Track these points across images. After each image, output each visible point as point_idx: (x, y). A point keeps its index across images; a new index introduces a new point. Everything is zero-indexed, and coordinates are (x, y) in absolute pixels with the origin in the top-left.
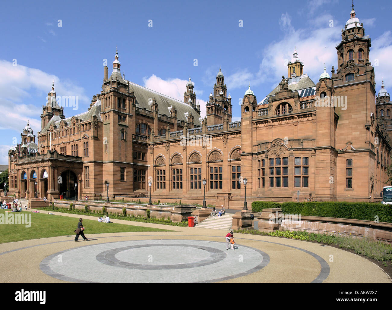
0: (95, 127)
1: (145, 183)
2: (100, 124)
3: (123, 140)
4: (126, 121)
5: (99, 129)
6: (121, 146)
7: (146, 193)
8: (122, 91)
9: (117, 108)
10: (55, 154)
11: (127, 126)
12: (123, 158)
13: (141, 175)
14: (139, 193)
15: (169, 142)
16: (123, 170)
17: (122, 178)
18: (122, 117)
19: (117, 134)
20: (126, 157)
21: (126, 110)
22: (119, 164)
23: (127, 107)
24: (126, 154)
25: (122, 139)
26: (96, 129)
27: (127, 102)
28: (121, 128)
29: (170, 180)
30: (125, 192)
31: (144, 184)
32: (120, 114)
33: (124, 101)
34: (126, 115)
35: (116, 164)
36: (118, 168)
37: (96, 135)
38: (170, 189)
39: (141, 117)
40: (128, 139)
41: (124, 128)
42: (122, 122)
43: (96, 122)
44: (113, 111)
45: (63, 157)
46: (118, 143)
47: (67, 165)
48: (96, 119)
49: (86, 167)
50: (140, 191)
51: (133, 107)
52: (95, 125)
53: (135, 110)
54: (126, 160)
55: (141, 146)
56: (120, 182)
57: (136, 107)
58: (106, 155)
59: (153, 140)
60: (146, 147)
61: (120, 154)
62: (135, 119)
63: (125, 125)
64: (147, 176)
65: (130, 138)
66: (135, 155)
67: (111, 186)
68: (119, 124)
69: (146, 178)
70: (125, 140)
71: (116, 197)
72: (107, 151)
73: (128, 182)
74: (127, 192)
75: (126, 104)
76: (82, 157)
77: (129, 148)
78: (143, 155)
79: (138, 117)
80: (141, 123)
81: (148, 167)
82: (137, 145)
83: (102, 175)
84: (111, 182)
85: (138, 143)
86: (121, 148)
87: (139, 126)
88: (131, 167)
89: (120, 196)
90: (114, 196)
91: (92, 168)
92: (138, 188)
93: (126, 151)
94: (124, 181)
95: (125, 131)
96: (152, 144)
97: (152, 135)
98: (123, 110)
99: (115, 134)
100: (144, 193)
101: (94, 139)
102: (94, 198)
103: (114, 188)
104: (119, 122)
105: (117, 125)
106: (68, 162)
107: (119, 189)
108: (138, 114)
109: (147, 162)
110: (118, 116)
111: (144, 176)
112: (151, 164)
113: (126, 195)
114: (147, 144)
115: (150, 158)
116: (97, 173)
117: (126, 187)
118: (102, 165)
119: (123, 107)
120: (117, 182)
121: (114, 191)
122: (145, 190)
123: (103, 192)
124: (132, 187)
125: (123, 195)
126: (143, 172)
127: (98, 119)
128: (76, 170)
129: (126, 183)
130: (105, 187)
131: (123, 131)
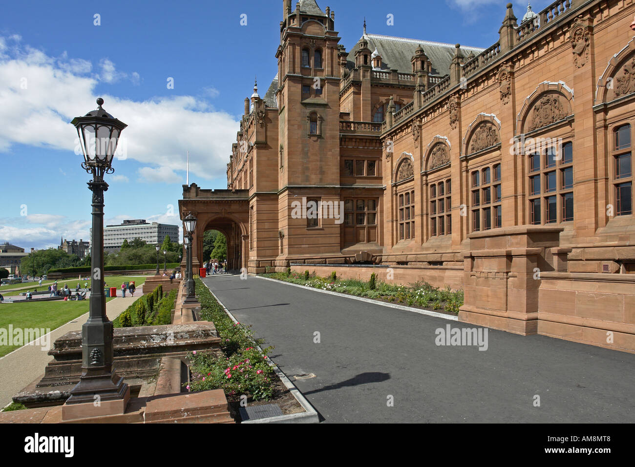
0: (261, 122)
1: (375, 227)
2: (271, 115)
3: (315, 136)
4: (322, 96)
5: (269, 125)
6: (309, 150)
7: (376, 251)
8: (314, 30)
9: (298, 70)
10: (193, 190)
11: (325, 106)
12: (313, 176)
13: (366, 209)
14: (355, 251)
15: (420, 117)
17: (312, 221)
18: (313, 86)
19: (299, 126)
20: (322, 172)
21: (322, 71)
22: (303, 191)
23: (326, 65)
24: (321, 168)
25: (311, 136)
26: (262, 127)
27: (326, 52)
28: (308, 111)
29: (425, 212)
30: (319, 252)
31: (372, 231)
32: (308, 82)
33: (319, 51)
34: (323, 80)
35: (297, 191)
37: (262, 139)
38: (425, 238)
39: (385, 90)
40: (328, 134)
41: (316, 109)
42: (313, 96)
43: (261, 112)
44: (288, 76)
45: (209, 195)
46: (300, 146)
47: (216, 208)
48: (262, 107)
49: (252, 207)
50: (361, 248)
51: (365, 71)
52: (261, 119)
53: (369, 78)
54: (321, 180)
55: (364, 144)
56: (305, 231)
57: (372, 72)
58: (281, 177)
59: (391, 126)
60: (378, 145)
61: (307, 168)
62: (370, 95)
63: (319, 103)
64: (382, 212)
65: (332, 130)
66: (348, 168)
67: (286, 241)
68: (303, 104)
69: (378, 215)
70: (320, 137)
71: (292, 265)
72: (282, 167)
73: (327, 230)
74: (323, 253)
75: (323, 57)
76: (248, 190)
77: (330, 153)
78: (371, 166)
79: (378, 90)
80: (384, 102)
81: (382, 190)
82: (354, 144)
83: (276, 221)
84: (286, 232)
85: (356, 139)
86: (309, 154)
87: (380, 110)
88: (336, 194)
89: (304, 262)
90: (288, 263)
91: (255, 208)
92: (357, 241)
93: (321, 161)
94: (316, 228)
95: (319, 116)
96: (389, 135)
97: (388, 114)
98: (316, 71)
99: (293, 125)
100: (371, 251)
101: (257, 148)
102: (257, 270)
103: (290, 246)
104: (303, 99)
105: (298, 106)
106: (217, 202)
107: (302, 246)
108: (377, 86)
109: (381, 178)
110: (300, 86)
111: (374, 212)
112: (387, 183)
113: (321, 260)
114: (380, 138)
115: (387, 168)
116: (264, 217)
117: (321, 241)
118: (277, 199)
119: (316, 65)
120: (299, 232)
121: (289, 253)
122: (376, 244)
123: (278, 256)
124: (338, 240)
125: (313, 260)
126: (371, 203)
127: (266, 106)
128: (237, 215)
129: (322, 232)
130: (280, 245)
131: (314, 116)
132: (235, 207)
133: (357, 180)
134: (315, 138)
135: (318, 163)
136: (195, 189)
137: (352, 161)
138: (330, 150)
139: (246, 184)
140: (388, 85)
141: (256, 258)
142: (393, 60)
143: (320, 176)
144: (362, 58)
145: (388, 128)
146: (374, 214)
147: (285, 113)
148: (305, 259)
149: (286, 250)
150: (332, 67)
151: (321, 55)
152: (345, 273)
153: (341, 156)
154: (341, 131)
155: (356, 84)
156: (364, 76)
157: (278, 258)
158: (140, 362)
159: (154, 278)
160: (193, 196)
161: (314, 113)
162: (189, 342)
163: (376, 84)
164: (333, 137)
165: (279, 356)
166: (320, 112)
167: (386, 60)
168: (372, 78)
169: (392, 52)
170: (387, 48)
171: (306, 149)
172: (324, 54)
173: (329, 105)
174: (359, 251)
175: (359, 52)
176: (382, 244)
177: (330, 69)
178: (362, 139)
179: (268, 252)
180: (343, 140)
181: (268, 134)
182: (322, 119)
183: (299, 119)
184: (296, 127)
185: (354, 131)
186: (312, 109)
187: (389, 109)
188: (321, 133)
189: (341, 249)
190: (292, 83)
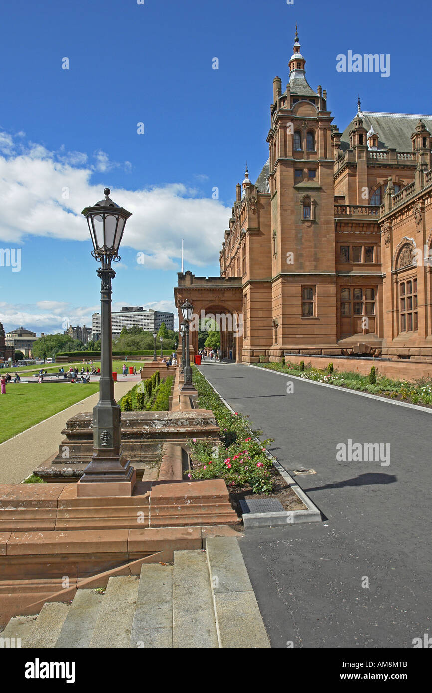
0: (253, 208)
1: (373, 317)
2: (263, 201)
3: (308, 221)
4: (316, 179)
5: (262, 211)
6: (302, 236)
7: (374, 343)
8: (306, 111)
9: (290, 153)
11: (319, 190)
12: (307, 264)
13: (364, 298)
14: (353, 343)
15: (422, 198)
16: (308, 292)
17: (307, 311)
18: (306, 170)
19: (292, 212)
20: (317, 260)
21: (315, 153)
22: (297, 279)
23: (319, 147)
24: (316, 254)
25: (305, 221)
26: (254, 213)
27: (319, 133)
28: (301, 195)
29: (428, 302)
30: (314, 343)
32: (301, 166)
33: (311, 133)
34: (316, 163)
35: (291, 279)
36: (296, 288)
37: (255, 226)
38: (429, 330)
39: (382, 171)
40: (322, 219)
41: (310, 193)
42: (306, 179)
43: (254, 198)
44: (280, 160)
45: (203, 283)
46: (294, 232)
47: (211, 296)
48: (255, 193)
49: (246, 295)
50: (359, 339)
51: (360, 152)
52: (253, 205)
53: (365, 158)
54: (316, 267)
55: (361, 229)
56: (299, 320)
57: (368, 152)
58: (274, 264)
59: (390, 209)
60: (376, 229)
61: (301, 255)
62: (366, 177)
63: (312, 186)
64: (381, 301)
65: (327, 215)
66: (344, 254)
67: (280, 330)
68: (295, 188)
69: (377, 305)
70: (314, 222)
71: (287, 355)
72: (275, 253)
73: (322, 320)
74: (318, 344)
75: (316, 139)
76: (242, 278)
77: (324, 239)
78: (369, 251)
79: (375, 172)
80: (382, 183)
81: (381, 278)
82: (349, 229)
83: (270, 309)
84: (280, 322)
85: (352, 224)
86: (303, 241)
87: (377, 193)
88: (331, 282)
89: (298, 352)
90: (283, 353)
91: (248, 296)
92: (354, 331)
93: (315, 247)
94: (311, 317)
95: (312, 200)
96: (387, 219)
97: (386, 196)
98: (308, 154)
99: (286, 211)
100: (369, 342)
101: (250, 234)
102: (251, 359)
103: (284, 335)
104: (295, 183)
105: (291, 191)
106: (210, 290)
107: (297, 336)
108: (374, 167)
109: (380, 265)
110: (292, 170)
111: (372, 301)
112: (386, 270)
113: (316, 351)
114: (378, 222)
115: (386, 253)
116: (258, 305)
117: (317, 331)
118: (271, 287)
119: (308, 148)
120: (293, 321)
121: (284, 343)
122: (375, 336)
123: (272, 345)
124: (334, 330)
125: (308, 351)
126: (369, 292)
127: (258, 192)
128: (230, 303)
129: (317, 322)
130: (274, 334)
131: (307, 201)
132: (228, 295)
133: (354, 268)
134: (309, 224)
135: (313, 250)
136: (190, 277)
137: (348, 247)
138: (325, 236)
139: (239, 271)
140: (385, 166)
141: (250, 347)
142: (391, 138)
143: (314, 263)
144: (357, 138)
145: (387, 212)
146: (373, 304)
147: (278, 199)
148: (300, 350)
149: (280, 340)
150: (325, 149)
151: (314, 137)
152: (343, 365)
153: (337, 242)
154: (336, 216)
155: (352, 165)
156: (359, 157)
157: (272, 348)
158: (143, 446)
159: (152, 364)
160: (187, 284)
161: (308, 197)
162: (189, 429)
163: (372, 165)
164: (328, 222)
165: (278, 448)
166: (314, 196)
167: (382, 139)
168: (368, 159)
169: (390, 129)
170: (384, 125)
171: (299, 235)
172: (316, 135)
173: (323, 188)
174: (357, 342)
175: (354, 132)
176: (382, 336)
177: (323, 151)
178: (359, 224)
179: (263, 342)
180: (338, 225)
181: (261, 220)
182: (315, 203)
183: (292, 204)
184: (289, 212)
185: (350, 216)
186: (305, 194)
187: (387, 192)
188: (315, 218)
189: (338, 340)
190: (284, 168)
